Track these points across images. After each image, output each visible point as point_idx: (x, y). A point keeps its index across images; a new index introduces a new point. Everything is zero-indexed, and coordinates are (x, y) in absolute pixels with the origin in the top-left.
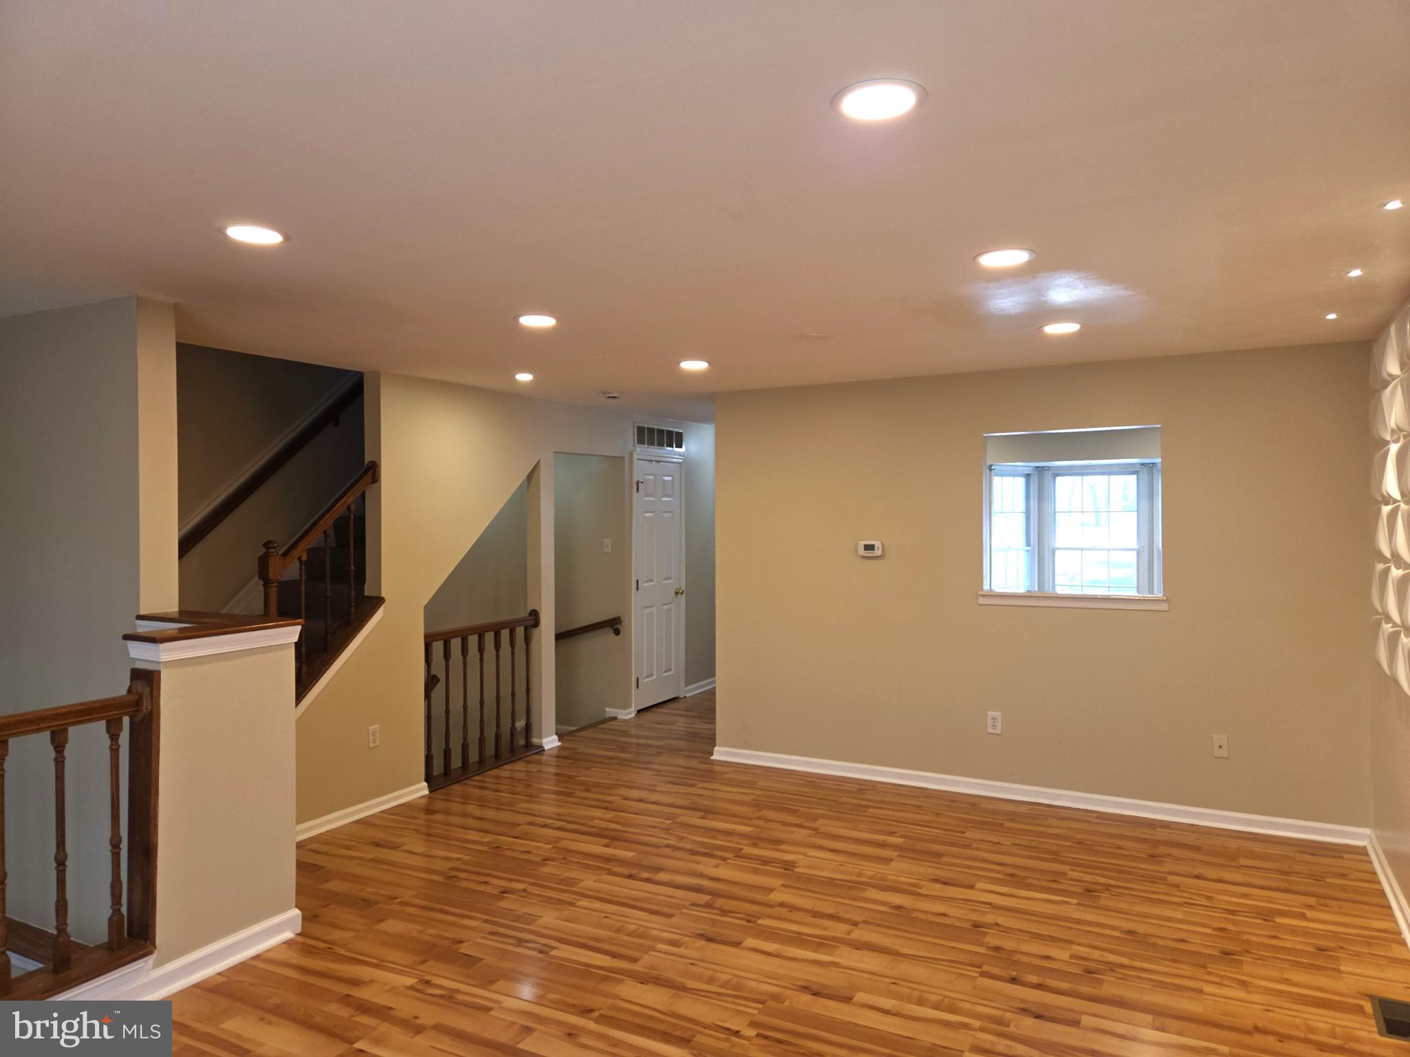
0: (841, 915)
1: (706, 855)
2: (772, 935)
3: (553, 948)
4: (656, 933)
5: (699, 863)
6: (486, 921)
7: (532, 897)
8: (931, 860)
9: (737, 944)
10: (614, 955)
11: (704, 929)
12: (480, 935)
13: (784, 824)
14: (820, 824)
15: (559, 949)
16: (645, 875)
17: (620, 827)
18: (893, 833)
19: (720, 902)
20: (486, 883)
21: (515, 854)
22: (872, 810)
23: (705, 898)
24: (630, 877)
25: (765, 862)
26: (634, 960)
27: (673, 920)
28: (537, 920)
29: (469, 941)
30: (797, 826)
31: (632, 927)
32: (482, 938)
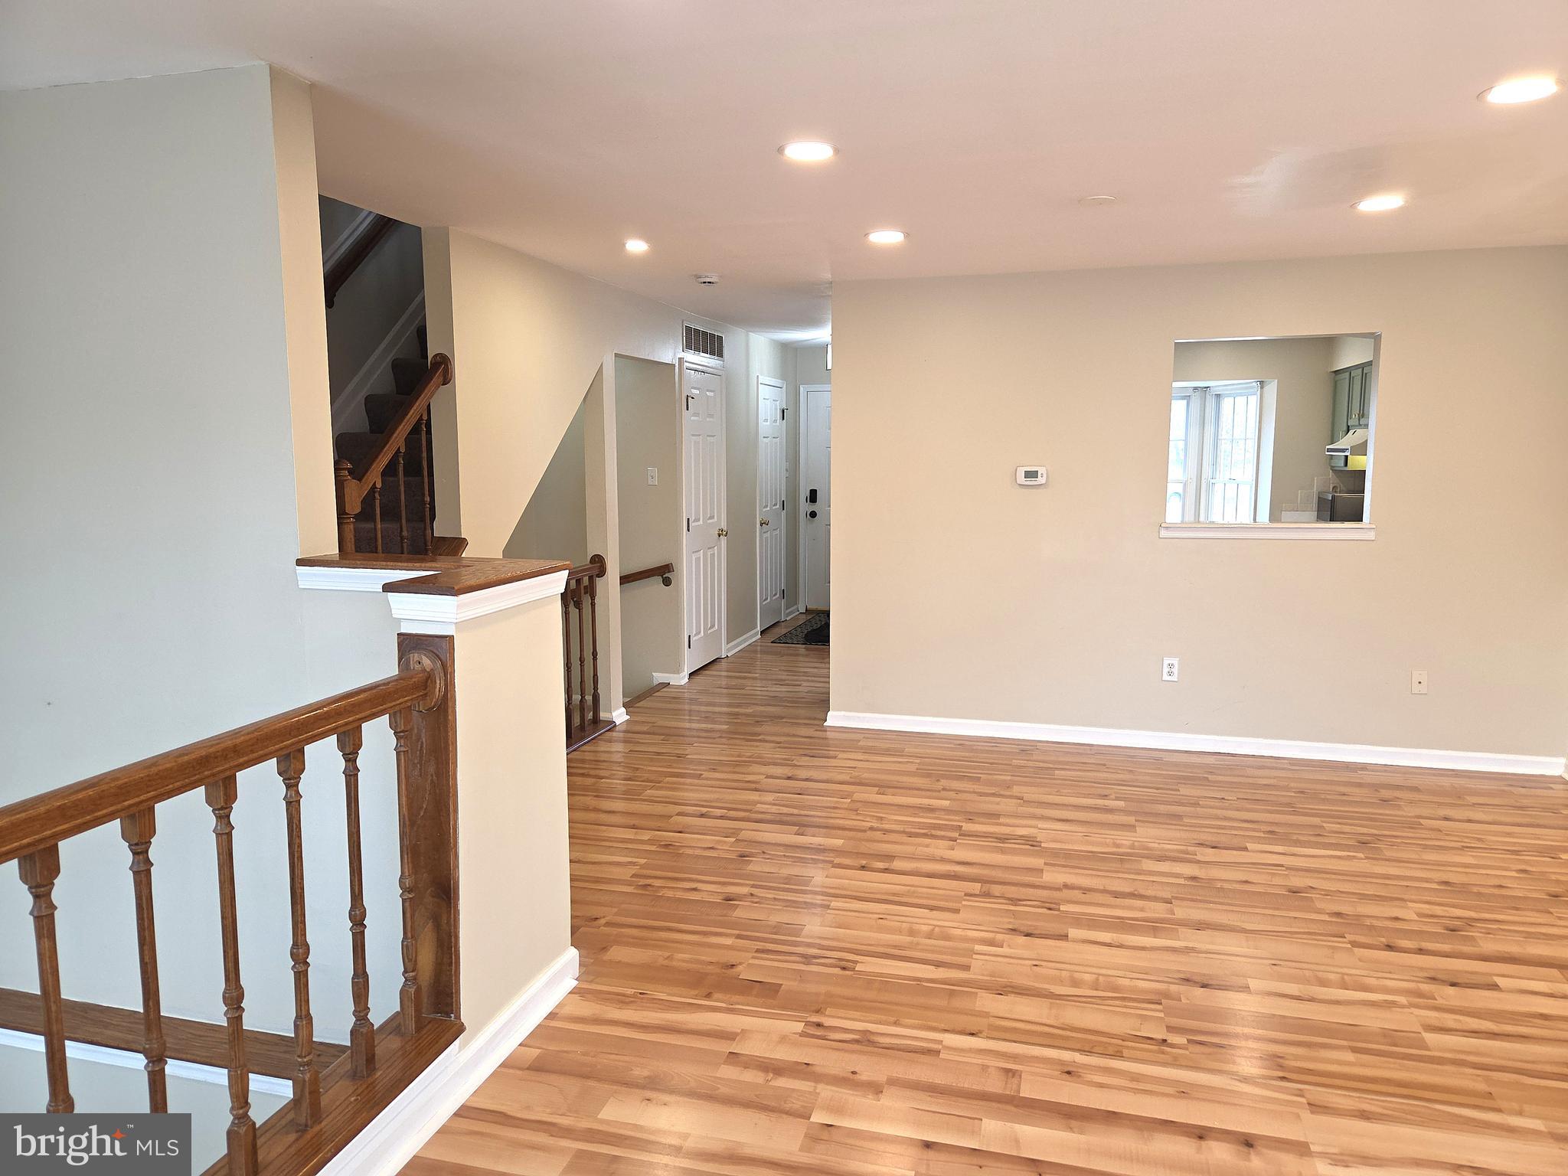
0: (1142, 892)
1: (925, 835)
2: (1093, 923)
3: (856, 962)
4: (958, 932)
5: (927, 846)
6: (739, 937)
7: (768, 902)
8: (1174, 822)
9: (1064, 937)
10: (938, 964)
11: (1009, 923)
12: (751, 955)
13: (981, 794)
14: (1016, 790)
15: (862, 962)
16: (881, 865)
17: (796, 811)
18: (1106, 796)
19: (997, 890)
20: (695, 889)
21: (698, 852)
22: (1057, 772)
23: (976, 887)
24: (863, 868)
25: (1003, 839)
26: (966, 968)
27: (962, 915)
28: (802, 930)
29: (740, 964)
30: (993, 795)
31: (925, 928)
32: (753, 958)
